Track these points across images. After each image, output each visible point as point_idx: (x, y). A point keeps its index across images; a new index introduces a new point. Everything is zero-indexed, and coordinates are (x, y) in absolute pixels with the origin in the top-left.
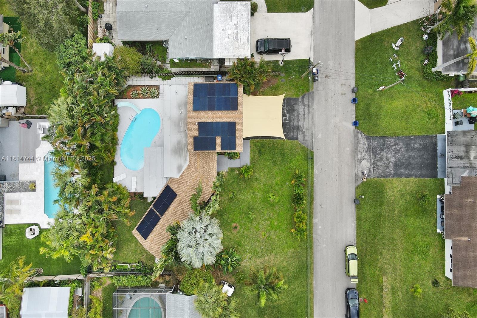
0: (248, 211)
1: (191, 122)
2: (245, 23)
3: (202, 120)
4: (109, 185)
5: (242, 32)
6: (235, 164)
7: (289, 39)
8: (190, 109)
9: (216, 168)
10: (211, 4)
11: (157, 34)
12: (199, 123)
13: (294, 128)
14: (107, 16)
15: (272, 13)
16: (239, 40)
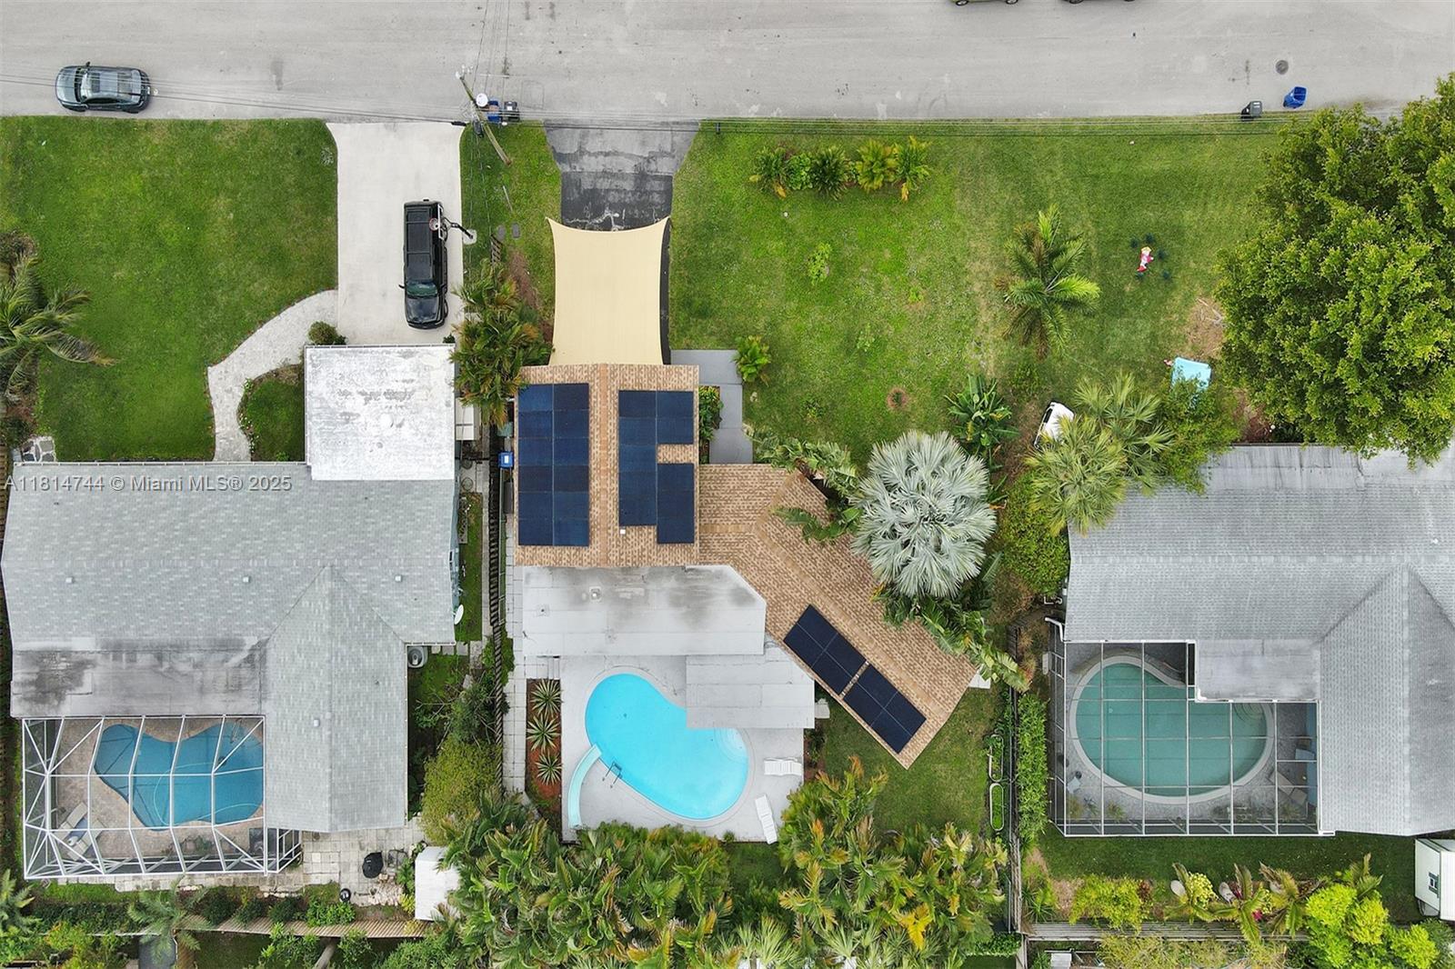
0: (855, 356)
1: (618, 554)
2: (362, 367)
3: (615, 513)
4: (783, 854)
5: (387, 375)
6: (732, 401)
7: (406, 206)
8: (585, 558)
9: (742, 465)
10: (313, 490)
11: (389, 684)
12: (622, 523)
13: (640, 192)
14: (344, 871)
15: (337, 273)
16: (406, 385)
